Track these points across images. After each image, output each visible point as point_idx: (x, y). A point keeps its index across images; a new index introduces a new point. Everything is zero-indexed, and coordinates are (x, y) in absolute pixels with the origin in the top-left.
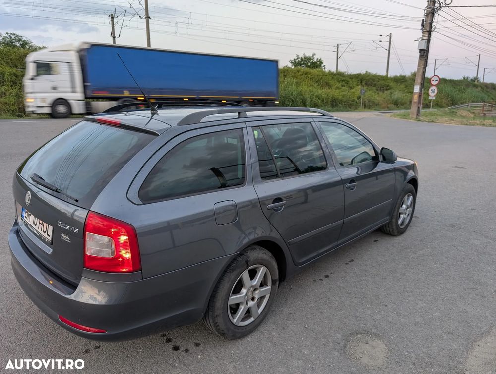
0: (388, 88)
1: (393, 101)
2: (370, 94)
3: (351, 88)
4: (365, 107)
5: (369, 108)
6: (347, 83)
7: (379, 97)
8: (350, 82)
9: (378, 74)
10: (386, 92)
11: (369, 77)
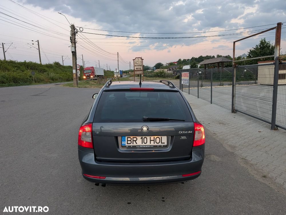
0: (44, 71)
1: (51, 78)
2: (36, 75)
3: (23, 71)
4: (36, 82)
5: (38, 83)
6: (19, 68)
7: (42, 76)
8: (21, 67)
9: (37, 63)
10: (45, 73)
11: (32, 65)
